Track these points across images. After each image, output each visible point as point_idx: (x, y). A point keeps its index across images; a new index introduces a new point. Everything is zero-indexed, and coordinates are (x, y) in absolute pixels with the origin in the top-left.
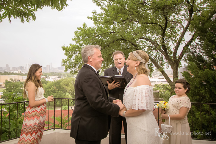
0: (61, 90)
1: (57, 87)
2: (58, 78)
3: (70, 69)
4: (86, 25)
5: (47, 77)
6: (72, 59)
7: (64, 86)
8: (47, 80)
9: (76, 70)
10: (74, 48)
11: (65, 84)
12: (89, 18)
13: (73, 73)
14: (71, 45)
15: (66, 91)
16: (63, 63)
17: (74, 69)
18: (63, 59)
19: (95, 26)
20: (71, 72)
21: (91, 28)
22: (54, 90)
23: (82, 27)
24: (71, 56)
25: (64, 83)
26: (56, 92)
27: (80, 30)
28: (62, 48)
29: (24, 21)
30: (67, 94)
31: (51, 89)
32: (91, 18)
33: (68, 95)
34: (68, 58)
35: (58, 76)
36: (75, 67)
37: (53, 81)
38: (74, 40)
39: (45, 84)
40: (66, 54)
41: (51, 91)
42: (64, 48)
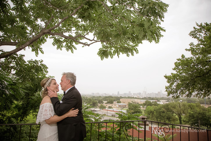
0: (169, 112)
1: (166, 109)
2: (167, 102)
3: (172, 94)
4: (184, 56)
5: (159, 101)
6: (173, 86)
7: (172, 108)
8: (158, 103)
9: (177, 95)
10: (174, 76)
11: (173, 107)
12: (186, 50)
13: (175, 98)
14: (172, 74)
15: (173, 112)
16: (166, 89)
17: (175, 94)
18: (166, 86)
19: (193, 56)
20: (173, 97)
21: (189, 58)
22: (163, 111)
23: (181, 58)
24: (172, 84)
25: (171, 106)
26: (165, 112)
27: (179, 60)
28: (164, 77)
29: (129, 55)
30: (174, 114)
31: (161, 110)
32: (189, 50)
33: (175, 116)
34: (170, 85)
35: (167, 101)
36: (176, 92)
37: (163, 104)
38: (174, 69)
39: (156, 106)
40: (168, 82)
41: (161, 111)
42: (166, 77)
